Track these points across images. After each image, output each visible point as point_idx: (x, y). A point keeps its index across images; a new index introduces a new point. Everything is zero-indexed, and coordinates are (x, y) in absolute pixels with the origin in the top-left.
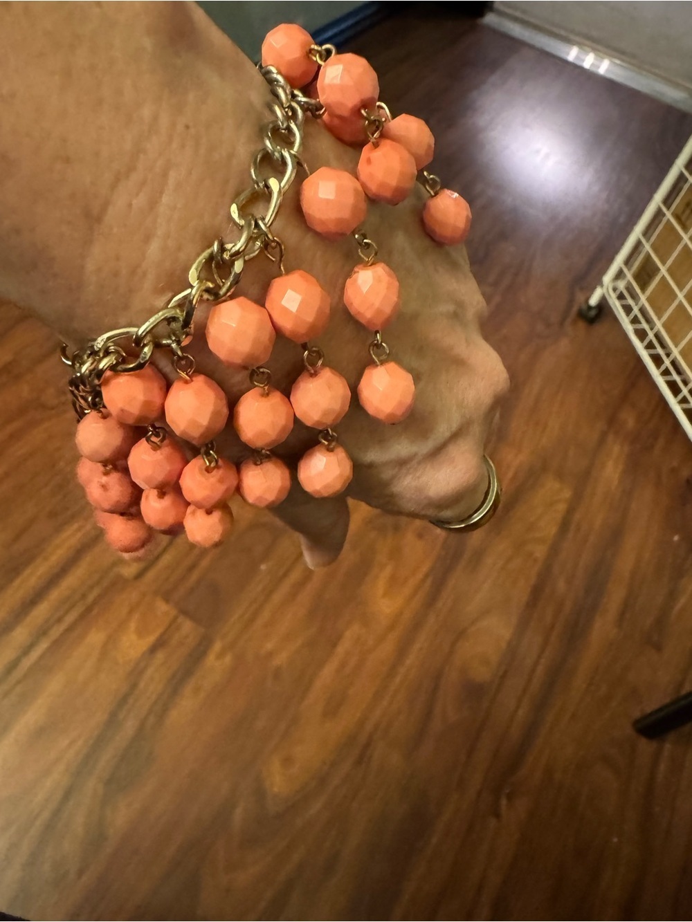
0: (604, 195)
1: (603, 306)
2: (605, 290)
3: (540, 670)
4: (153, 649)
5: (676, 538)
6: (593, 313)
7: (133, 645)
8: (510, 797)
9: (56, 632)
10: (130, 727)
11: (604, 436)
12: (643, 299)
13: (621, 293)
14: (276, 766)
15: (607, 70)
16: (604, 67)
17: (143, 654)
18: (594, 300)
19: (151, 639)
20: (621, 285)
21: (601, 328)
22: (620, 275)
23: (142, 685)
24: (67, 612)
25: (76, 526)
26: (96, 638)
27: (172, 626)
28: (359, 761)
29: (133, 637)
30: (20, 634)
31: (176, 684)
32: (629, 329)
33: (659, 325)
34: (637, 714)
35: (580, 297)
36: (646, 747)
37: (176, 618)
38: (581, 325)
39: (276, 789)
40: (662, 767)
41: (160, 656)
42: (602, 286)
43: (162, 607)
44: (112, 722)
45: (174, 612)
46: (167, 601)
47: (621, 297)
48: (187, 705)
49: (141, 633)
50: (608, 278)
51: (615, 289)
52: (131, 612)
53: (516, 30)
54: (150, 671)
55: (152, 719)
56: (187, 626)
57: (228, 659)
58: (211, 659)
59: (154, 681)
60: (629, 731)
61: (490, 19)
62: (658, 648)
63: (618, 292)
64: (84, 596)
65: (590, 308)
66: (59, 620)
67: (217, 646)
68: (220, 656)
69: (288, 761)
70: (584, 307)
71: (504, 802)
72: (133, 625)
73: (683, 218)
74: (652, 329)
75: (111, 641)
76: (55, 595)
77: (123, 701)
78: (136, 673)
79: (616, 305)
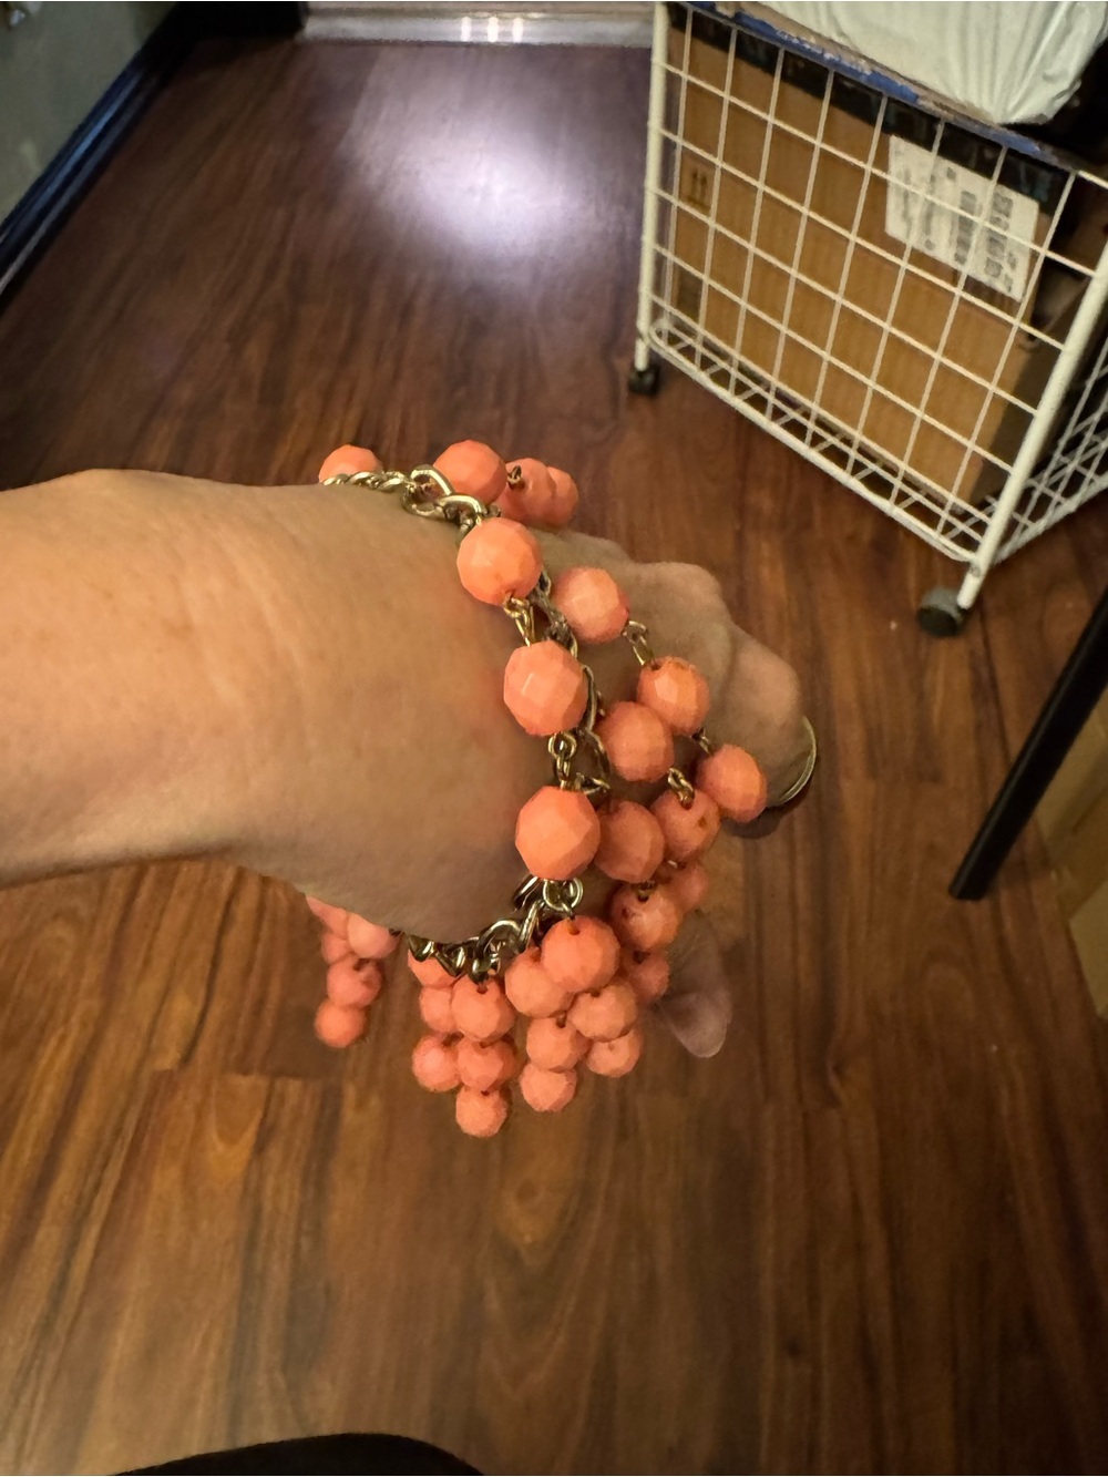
0: (591, 212)
1: (657, 365)
2: (648, 342)
3: (801, 884)
4: (260, 1148)
5: (893, 625)
6: (649, 379)
7: (226, 1157)
8: (838, 1070)
9: (101, 1205)
10: (278, 1274)
11: (740, 537)
12: (700, 328)
13: (670, 333)
14: (512, 1207)
15: (524, 34)
16: (519, 31)
17: (250, 1162)
18: (641, 362)
19: (249, 1136)
20: (665, 324)
21: (670, 396)
22: (656, 311)
23: (268, 1206)
24: (104, 1166)
25: (53, 1042)
26: (165, 1180)
27: (271, 1101)
28: (623, 1135)
29: (221, 1147)
30: (48, 1236)
31: (316, 1179)
32: (703, 378)
33: (774, 380)
34: (947, 875)
35: (621, 365)
36: (977, 911)
37: (271, 1087)
38: (642, 404)
39: (528, 1239)
40: (1009, 925)
41: (274, 1153)
42: (639, 336)
43: (243, 1083)
44: (251, 1279)
45: (263, 1083)
46: (246, 1073)
47: (673, 340)
48: (347, 1197)
49: (230, 1137)
50: (643, 323)
51: (659, 334)
52: (200, 1115)
53: (360, 29)
54: (270, 1182)
55: (305, 1243)
56: (293, 1087)
57: (375, 1102)
58: (349, 1116)
59: (283, 1191)
60: (949, 903)
61: (313, 28)
62: (936, 778)
63: (665, 336)
64: (118, 1132)
65: (641, 374)
66: (97, 1187)
67: (351, 1092)
68: (361, 1105)
69: (526, 1193)
70: (633, 376)
71: (834, 1081)
72: (212, 1135)
73: (698, 196)
74: (768, 390)
75: (191, 1175)
76: (72, 1156)
77: (251, 1244)
78: (251, 1192)
79: (671, 354)
